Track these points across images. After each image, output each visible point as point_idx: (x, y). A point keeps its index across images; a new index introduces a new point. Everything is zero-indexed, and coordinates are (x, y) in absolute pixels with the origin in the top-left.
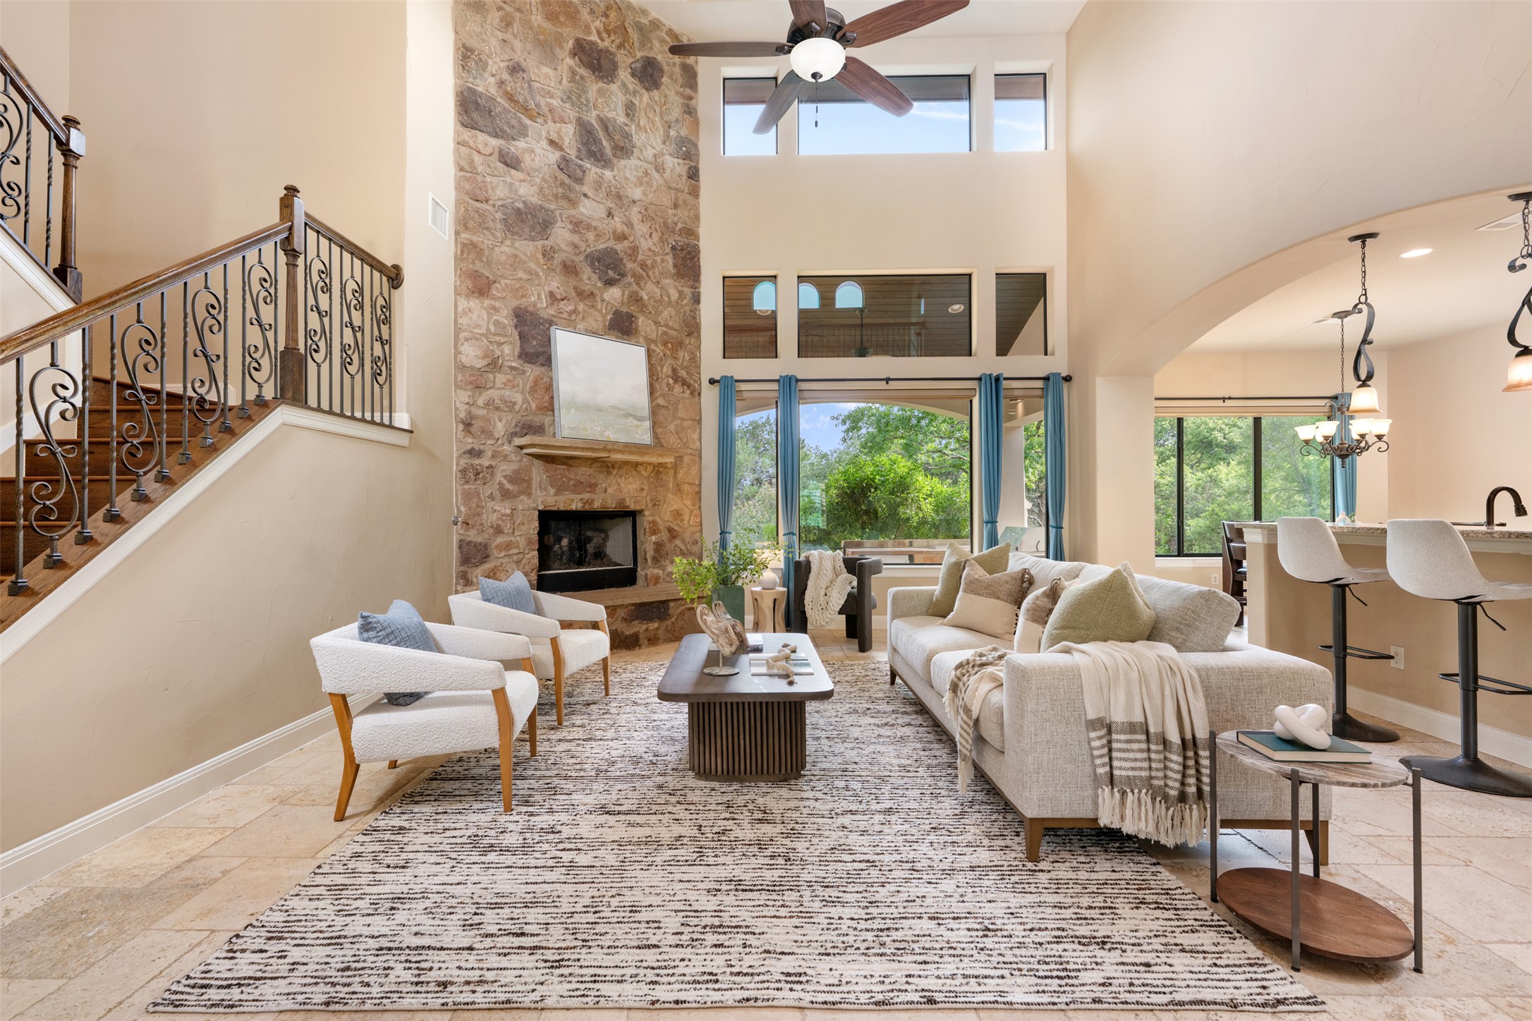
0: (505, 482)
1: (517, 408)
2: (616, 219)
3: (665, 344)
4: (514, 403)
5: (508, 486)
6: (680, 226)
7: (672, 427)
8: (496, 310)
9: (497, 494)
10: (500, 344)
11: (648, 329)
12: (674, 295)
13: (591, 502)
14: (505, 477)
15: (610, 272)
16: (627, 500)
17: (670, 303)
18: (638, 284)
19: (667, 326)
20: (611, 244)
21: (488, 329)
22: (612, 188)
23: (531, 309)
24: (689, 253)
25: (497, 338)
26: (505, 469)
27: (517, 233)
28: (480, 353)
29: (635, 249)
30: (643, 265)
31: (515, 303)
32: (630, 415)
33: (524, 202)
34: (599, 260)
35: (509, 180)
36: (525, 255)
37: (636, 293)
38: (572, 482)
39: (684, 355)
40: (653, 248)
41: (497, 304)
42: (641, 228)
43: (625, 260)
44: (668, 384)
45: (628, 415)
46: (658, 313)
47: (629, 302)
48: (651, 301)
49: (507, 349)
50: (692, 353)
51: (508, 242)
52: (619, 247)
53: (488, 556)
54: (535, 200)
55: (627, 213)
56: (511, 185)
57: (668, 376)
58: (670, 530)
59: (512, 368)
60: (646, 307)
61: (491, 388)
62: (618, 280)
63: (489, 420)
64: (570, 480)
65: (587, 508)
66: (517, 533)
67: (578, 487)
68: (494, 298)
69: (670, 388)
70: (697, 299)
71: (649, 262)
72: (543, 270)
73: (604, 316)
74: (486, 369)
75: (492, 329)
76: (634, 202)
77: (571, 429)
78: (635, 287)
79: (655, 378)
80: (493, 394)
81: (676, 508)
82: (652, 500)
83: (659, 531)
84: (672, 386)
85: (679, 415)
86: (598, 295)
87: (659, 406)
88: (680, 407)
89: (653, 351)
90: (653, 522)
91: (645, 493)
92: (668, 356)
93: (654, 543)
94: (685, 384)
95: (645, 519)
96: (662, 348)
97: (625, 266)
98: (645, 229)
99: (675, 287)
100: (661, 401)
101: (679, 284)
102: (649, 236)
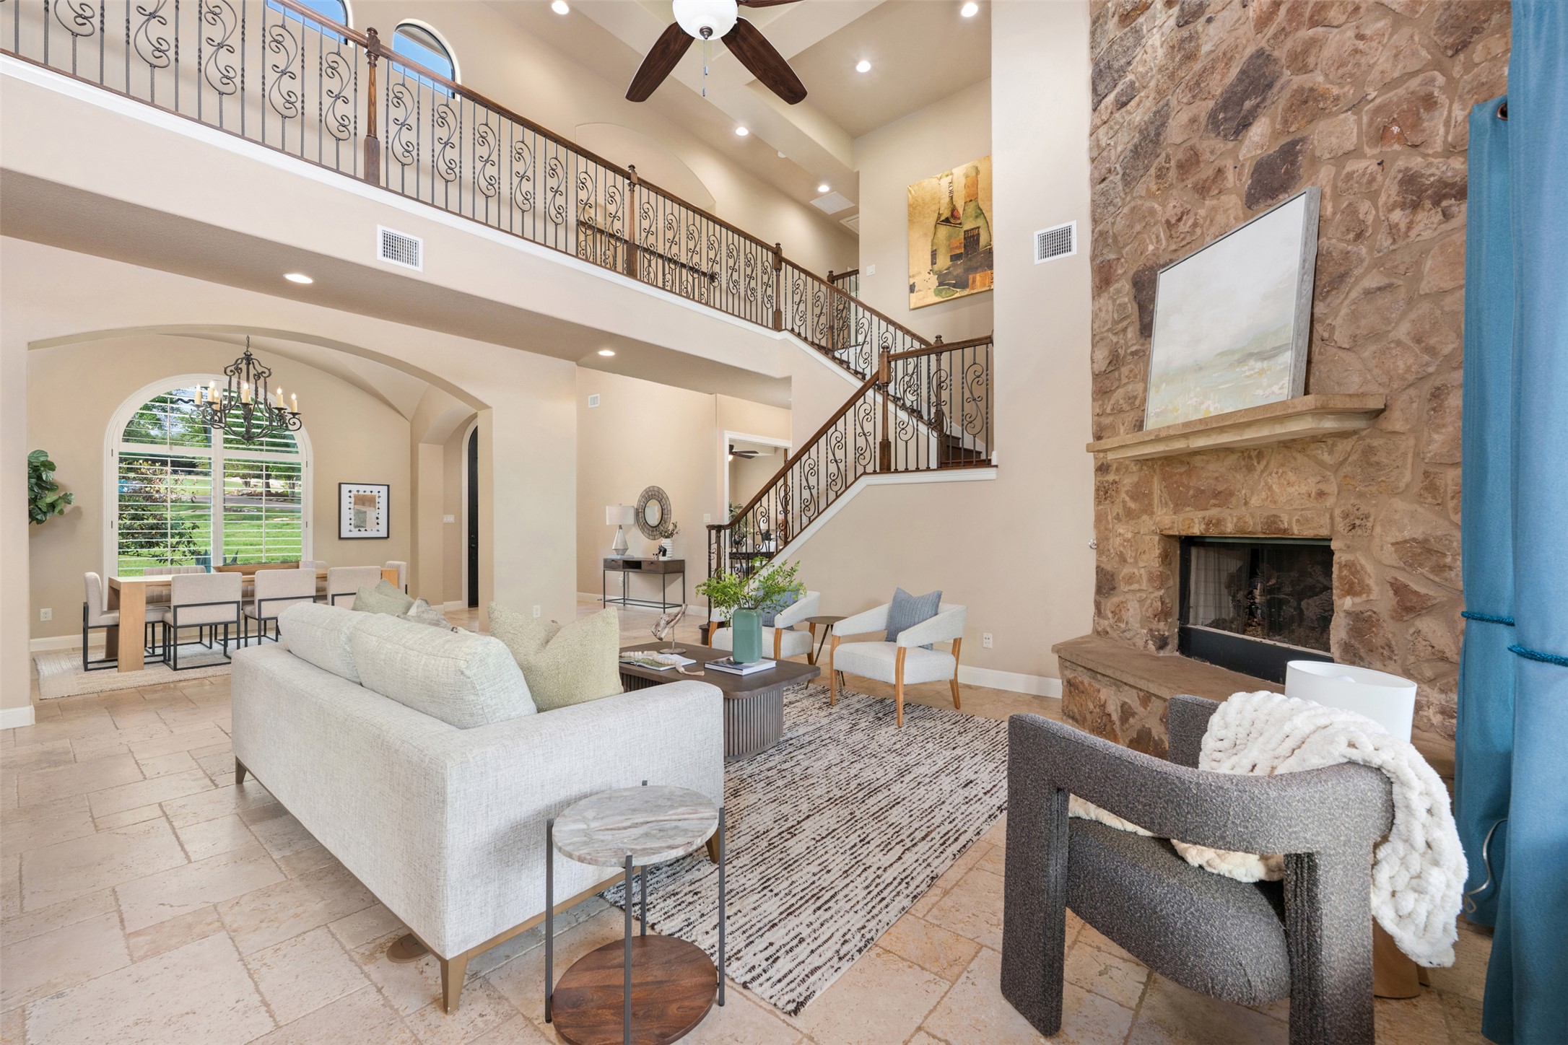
0: (1127, 499)
1: (1138, 402)
3: (1383, 134)
4: (1135, 398)
5: (1134, 504)
7: (1403, 331)
8: (1117, 292)
9: (1121, 512)
10: (1124, 330)
11: (1336, 139)
13: (1219, 522)
14: (1127, 493)
15: (1247, 103)
16: (1285, 518)
17: (1396, 20)
18: (1304, 69)
19: (1389, 85)
20: (1254, 46)
23: (1150, 262)
25: (1121, 325)
26: (1128, 481)
27: (1134, 178)
28: (1106, 353)
30: (1316, 15)
31: (1133, 270)
32: (1251, 355)
33: (1140, 129)
34: (1225, 105)
35: (1126, 120)
36: (1140, 197)
37: (1301, 91)
38: (1191, 492)
41: (1119, 284)
43: (1276, 52)
44: (1393, 229)
45: (1241, 361)
46: (1360, 78)
47: (1286, 122)
48: (1334, 73)
49: (1129, 333)
51: (1127, 199)
52: (1266, 36)
53: (1114, 588)
54: (1152, 110)
56: (1129, 123)
57: (1391, 210)
58: (1399, 589)
59: (1133, 354)
60: (1324, 96)
61: (1117, 388)
62: (1264, 100)
63: (1113, 427)
64: (1188, 488)
65: (1213, 532)
66: (1141, 564)
67: (1201, 498)
68: (1117, 279)
69: (1400, 234)
72: (1157, 199)
73: (1239, 193)
74: (1111, 368)
77: (1157, 415)
78: (1297, 80)
79: (1351, 236)
80: (1119, 395)
81: (1418, 533)
82: (1346, 516)
83: (1365, 589)
84: (1403, 227)
85: (1424, 287)
86: (1229, 163)
87: (1368, 293)
88: (1429, 264)
89: (1349, 176)
90: (1349, 565)
91: (1330, 501)
92: (1396, 155)
93: (1348, 613)
94: (1445, 196)
95: (1335, 558)
96: (1376, 151)
97: (1276, 61)
100: (1373, 280)
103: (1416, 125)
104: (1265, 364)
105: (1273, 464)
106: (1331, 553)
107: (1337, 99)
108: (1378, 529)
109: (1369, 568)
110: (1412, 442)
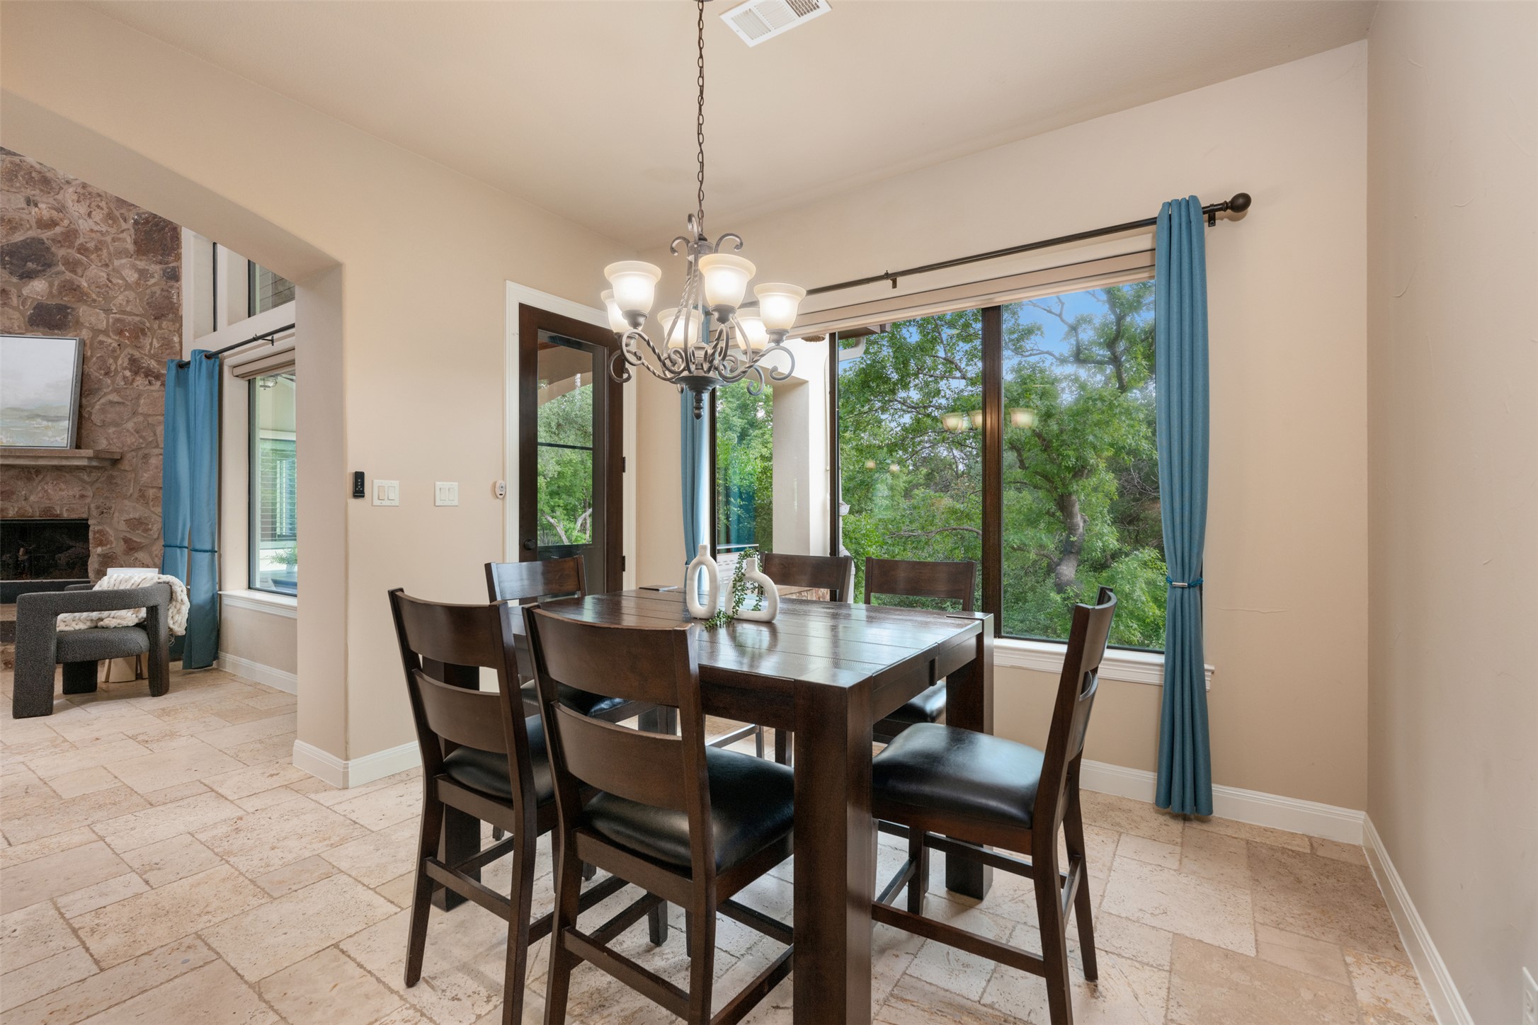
2: (40, 205)
3: (120, 333)
7: (130, 425)
11: (93, 319)
12: (132, 276)
15: (30, 264)
16: (57, 509)
17: (128, 286)
18: (74, 272)
19: (124, 312)
20: (34, 233)
29: (70, 235)
30: (83, 250)
32: (38, 416)
34: (9, 254)
37: (71, 282)
39: (151, 344)
40: (96, 228)
42: (77, 210)
43: (53, 249)
44: (125, 378)
46: (107, 299)
47: (60, 293)
48: (93, 287)
50: (164, 339)
52: (46, 235)
55: (59, 197)
57: (125, 369)
58: (126, 540)
60: (87, 294)
62: (44, 271)
69: (128, 382)
70: (174, 276)
71: (91, 245)
73: (22, 314)
76: (68, 182)
78: (68, 275)
79: (103, 372)
81: (137, 516)
82: (98, 507)
83: (109, 542)
84: (130, 379)
85: (140, 410)
86: (14, 291)
87: (111, 402)
88: (142, 401)
89: (101, 342)
90: (99, 532)
91: (88, 500)
92: (126, 346)
93: (99, 555)
94: (150, 375)
95: (91, 528)
96: (117, 338)
97: (53, 255)
98: (82, 209)
99: (134, 267)
100: (114, 397)
101: (141, 264)
102: (89, 215)
103: (137, 338)
104: (50, 424)
105: (48, 478)
106: (88, 526)
107: (94, 301)
108: (117, 514)
109: (111, 532)
110: (133, 475)
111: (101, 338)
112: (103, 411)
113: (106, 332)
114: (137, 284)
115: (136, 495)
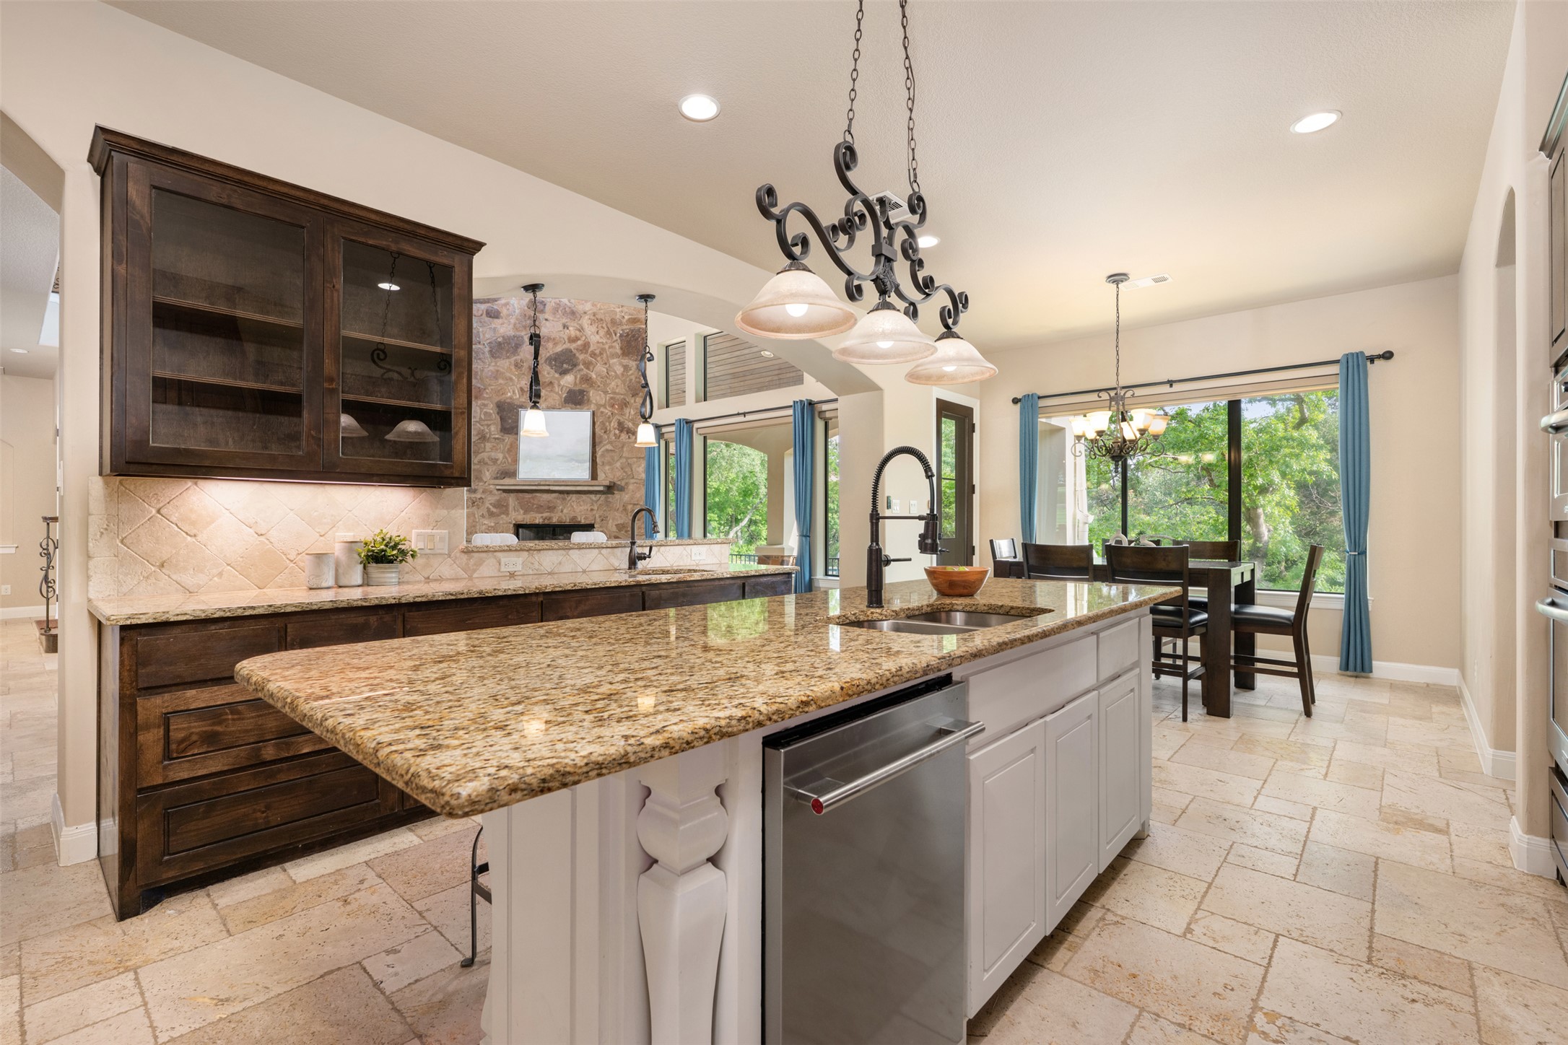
0: (491, 507)
1: (499, 462)
2: (570, 328)
3: (613, 406)
4: (497, 460)
5: (494, 510)
6: (626, 317)
7: (618, 465)
8: (485, 405)
9: (486, 514)
10: (488, 425)
11: (598, 398)
12: (619, 370)
13: (550, 518)
14: (491, 504)
15: (565, 365)
16: (579, 517)
17: (617, 377)
18: (588, 368)
19: (614, 393)
20: (567, 345)
21: (480, 418)
22: (567, 309)
23: (508, 401)
24: (634, 336)
25: (486, 422)
26: (491, 499)
27: (498, 357)
29: (586, 346)
30: (593, 355)
31: (497, 399)
32: (574, 460)
33: (503, 337)
34: (555, 360)
35: (493, 326)
36: (503, 368)
37: (587, 375)
38: (535, 506)
40: (600, 341)
41: (486, 402)
42: (590, 330)
43: (577, 355)
44: (615, 434)
45: (571, 460)
46: (606, 385)
47: (580, 382)
48: (598, 378)
49: (493, 428)
50: (637, 409)
51: (493, 364)
52: (573, 346)
54: (512, 333)
55: (580, 322)
56: (495, 329)
57: (615, 429)
59: (495, 439)
60: (595, 383)
62: (572, 369)
63: (481, 471)
64: (533, 504)
65: (546, 522)
67: (540, 509)
68: (485, 399)
69: (618, 437)
71: (597, 352)
72: (515, 375)
73: (561, 397)
75: (483, 417)
76: (585, 313)
77: (528, 473)
78: (585, 371)
79: (603, 431)
80: (484, 455)
81: (622, 522)
82: (600, 517)
84: (618, 435)
85: (624, 455)
86: (557, 382)
87: (607, 450)
88: (625, 449)
89: (602, 412)
91: (595, 512)
92: (616, 414)
94: (629, 432)
96: (611, 409)
97: (578, 358)
98: (594, 329)
99: (621, 364)
100: (609, 447)
101: (626, 361)
102: (597, 333)
103: (622, 409)
104: (579, 465)
105: (575, 497)
107: (599, 387)
108: (611, 521)
110: (619, 496)
111: (602, 409)
112: (603, 455)
113: (604, 406)
114: (623, 375)
115: (621, 509)
